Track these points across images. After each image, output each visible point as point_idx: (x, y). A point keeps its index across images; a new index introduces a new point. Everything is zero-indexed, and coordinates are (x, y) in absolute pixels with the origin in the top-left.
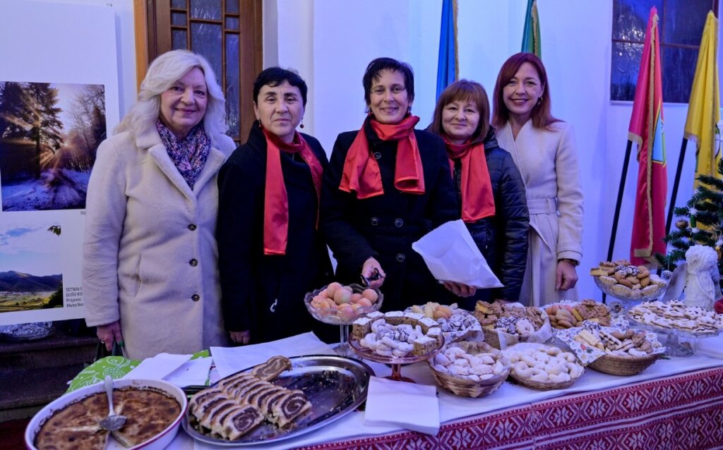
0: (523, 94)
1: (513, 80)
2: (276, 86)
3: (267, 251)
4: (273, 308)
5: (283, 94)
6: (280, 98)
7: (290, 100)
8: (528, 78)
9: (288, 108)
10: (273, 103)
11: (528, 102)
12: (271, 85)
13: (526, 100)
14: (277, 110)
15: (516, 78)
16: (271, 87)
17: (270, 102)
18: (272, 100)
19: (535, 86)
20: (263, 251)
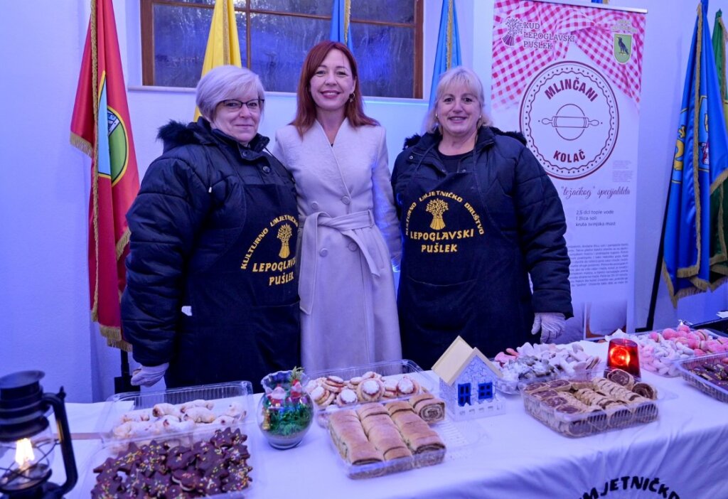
0: (334, 85)
1: (320, 69)
8: (339, 67)
11: (340, 96)
13: (338, 93)
15: (325, 66)
19: (347, 77)
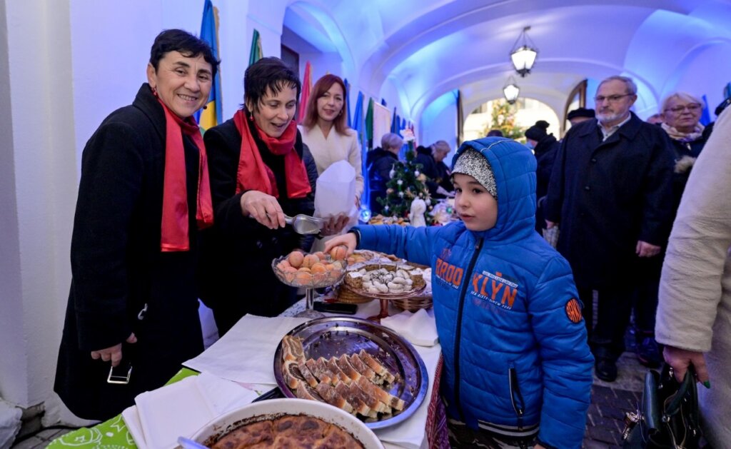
2: (190, 57)
3: (166, 247)
4: (141, 315)
5: (197, 69)
6: (193, 74)
7: (202, 77)
8: (337, 95)
9: (199, 86)
10: (183, 76)
11: (333, 112)
12: (184, 54)
14: (186, 85)
16: (185, 56)
17: (179, 74)
18: (181, 72)
19: (341, 102)
20: (160, 248)
